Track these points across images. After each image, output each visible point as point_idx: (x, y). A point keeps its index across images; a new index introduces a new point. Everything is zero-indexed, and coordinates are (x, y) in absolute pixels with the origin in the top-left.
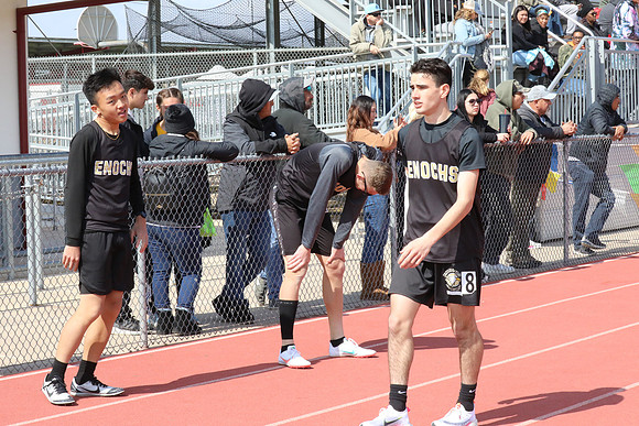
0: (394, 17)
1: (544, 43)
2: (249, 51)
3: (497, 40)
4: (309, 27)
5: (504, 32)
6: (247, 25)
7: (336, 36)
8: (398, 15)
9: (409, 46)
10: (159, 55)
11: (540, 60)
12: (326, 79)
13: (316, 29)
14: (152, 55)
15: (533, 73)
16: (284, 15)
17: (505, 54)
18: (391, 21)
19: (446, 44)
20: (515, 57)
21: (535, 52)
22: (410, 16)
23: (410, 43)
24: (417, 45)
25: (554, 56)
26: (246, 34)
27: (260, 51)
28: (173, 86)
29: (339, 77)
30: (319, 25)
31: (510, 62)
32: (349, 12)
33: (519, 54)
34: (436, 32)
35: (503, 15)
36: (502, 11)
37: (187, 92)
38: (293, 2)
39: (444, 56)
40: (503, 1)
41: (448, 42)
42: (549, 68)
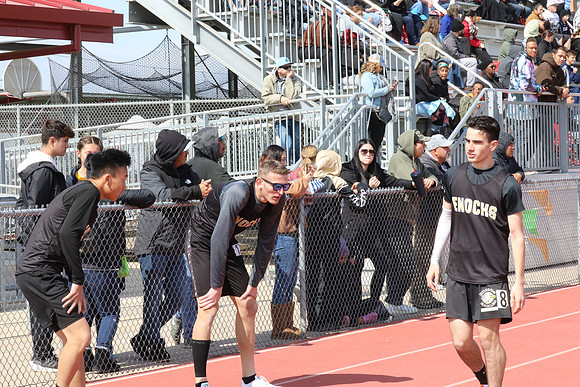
0: (303, 70)
1: (446, 95)
2: (166, 102)
3: (401, 92)
4: (223, 79)
5: (407, 85)
6: (164, 78)
7: (248, 88)
8: (307, 68)
9: (317, 97)
10: (80, 105)
11: (442, 111)
12: (238, 128)
13: (229, 82)
15: (435, 123)
16: (199, 68)
17: (408, 105)
18: (300, 74)
19: (352, 96)
20: (418, 108)
21: (437, 103)
22: (319, 69)
23: (318, 94)
24: (325, 96)
25: (455, 107)
26: (163, 86)
27: (176, 102)
28: (93, 135)
29: (251, 127)
30: (233, 77)
31: (413, 113)
32: (261, 65)
33: (421, 105)
34: (343, 85)
35: (407, 68)
36: (406, 65)
37: (107, 141)
38: (208, 56)
39: (351, 107)
40: (406, 55)
41: (354, 94)
42: (450, 118)
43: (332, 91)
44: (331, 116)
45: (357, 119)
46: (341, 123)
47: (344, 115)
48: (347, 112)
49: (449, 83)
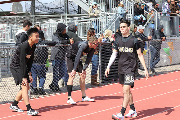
0: (101, 6)
1: (143, 14)
2: (60, 15)
3: (130, 13)
4: (77, 8)
5: (131, 10)
6: (59, 8)
7: (84, 11)
10: (34, 16)
11: (142, 18)
12: (81, 23)
13: (79, 9)
14: (32, 16)
15: (140, 22)
16: (70, 5)
17: (132, 16)
18: (100, 7)
19: (115, 14)
20: (135, 17)
21: (140, 16)
22: (105, 6)
23: (105, 13)
24: (107, 14)
25: (146, 17)
26: (59, 10)
27: (63, 15)
28: (38, 25)
29: (85, 22)
32: (88, 4)
33: (136, 16)
34: (112, 10)
36: (131, 4)
37: (42, 27)
38: (72, 1)
39: (115, 17)
40: (131, 2)
41: (116, 13)
42: (144, 20)
43: (109, 12)
44: (109, 20)
45: (116, 21)
46: (112, 22)
47: (113, 19)
48: (113, 18)
49: (144, 10)
